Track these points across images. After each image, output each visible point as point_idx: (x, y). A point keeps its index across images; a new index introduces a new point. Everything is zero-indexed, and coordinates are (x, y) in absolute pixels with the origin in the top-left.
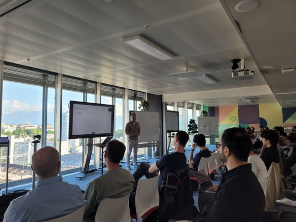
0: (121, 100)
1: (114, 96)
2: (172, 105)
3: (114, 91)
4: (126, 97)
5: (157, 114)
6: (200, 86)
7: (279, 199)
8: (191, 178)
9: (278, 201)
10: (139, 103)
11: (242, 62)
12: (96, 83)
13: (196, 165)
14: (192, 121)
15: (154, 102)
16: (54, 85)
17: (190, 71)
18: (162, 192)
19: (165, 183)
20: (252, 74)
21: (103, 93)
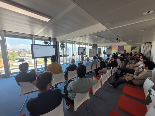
4: (88, 45)
5: (96, 49)
6: (108, 42)
10: (91, 46)
11: (119, 38)
12: (82, 43)
14: (104, 51)
15: (95, 46)
20: (121, 41)
21: (84, 45)
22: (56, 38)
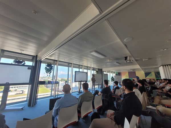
0: (90, 71)
1: (87, 69)
2: (106, 72)
3: (88, 68)
5: (101, 75)
6: (114, 66)
7: (148, 106)
8: (113, 96)
9: (147, 107)
11: (128, 57)
12: (82, 66)
13: (114, 92)
14: (112, 77)
15: (100, 71)
16: (71, 67)
17: (111, 61)
18: (103, 101)
19: (104, 98)
20: (132, 61)
21: (84, 69)
22: (37, 56)
